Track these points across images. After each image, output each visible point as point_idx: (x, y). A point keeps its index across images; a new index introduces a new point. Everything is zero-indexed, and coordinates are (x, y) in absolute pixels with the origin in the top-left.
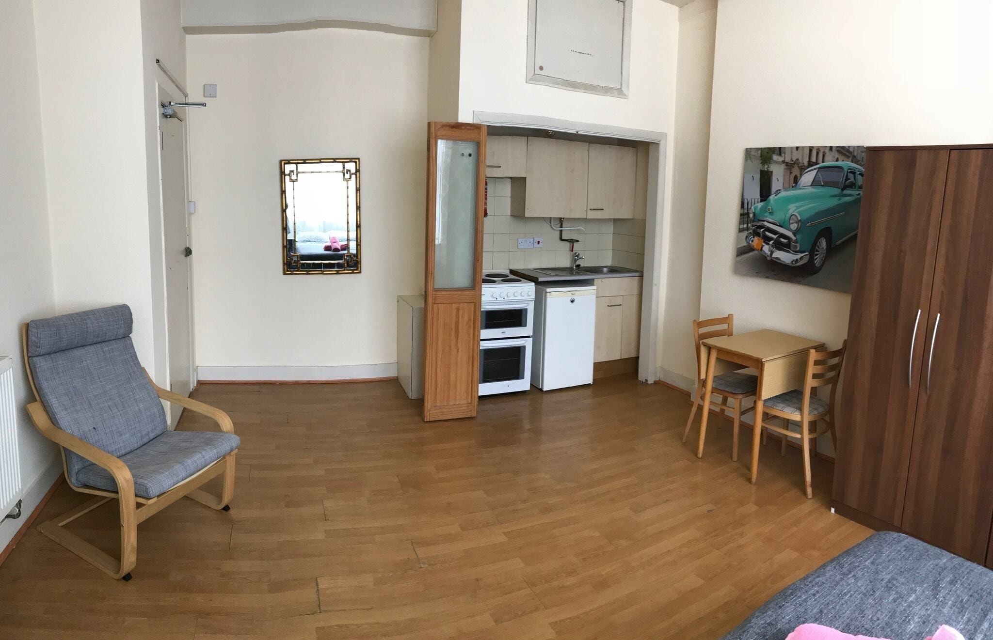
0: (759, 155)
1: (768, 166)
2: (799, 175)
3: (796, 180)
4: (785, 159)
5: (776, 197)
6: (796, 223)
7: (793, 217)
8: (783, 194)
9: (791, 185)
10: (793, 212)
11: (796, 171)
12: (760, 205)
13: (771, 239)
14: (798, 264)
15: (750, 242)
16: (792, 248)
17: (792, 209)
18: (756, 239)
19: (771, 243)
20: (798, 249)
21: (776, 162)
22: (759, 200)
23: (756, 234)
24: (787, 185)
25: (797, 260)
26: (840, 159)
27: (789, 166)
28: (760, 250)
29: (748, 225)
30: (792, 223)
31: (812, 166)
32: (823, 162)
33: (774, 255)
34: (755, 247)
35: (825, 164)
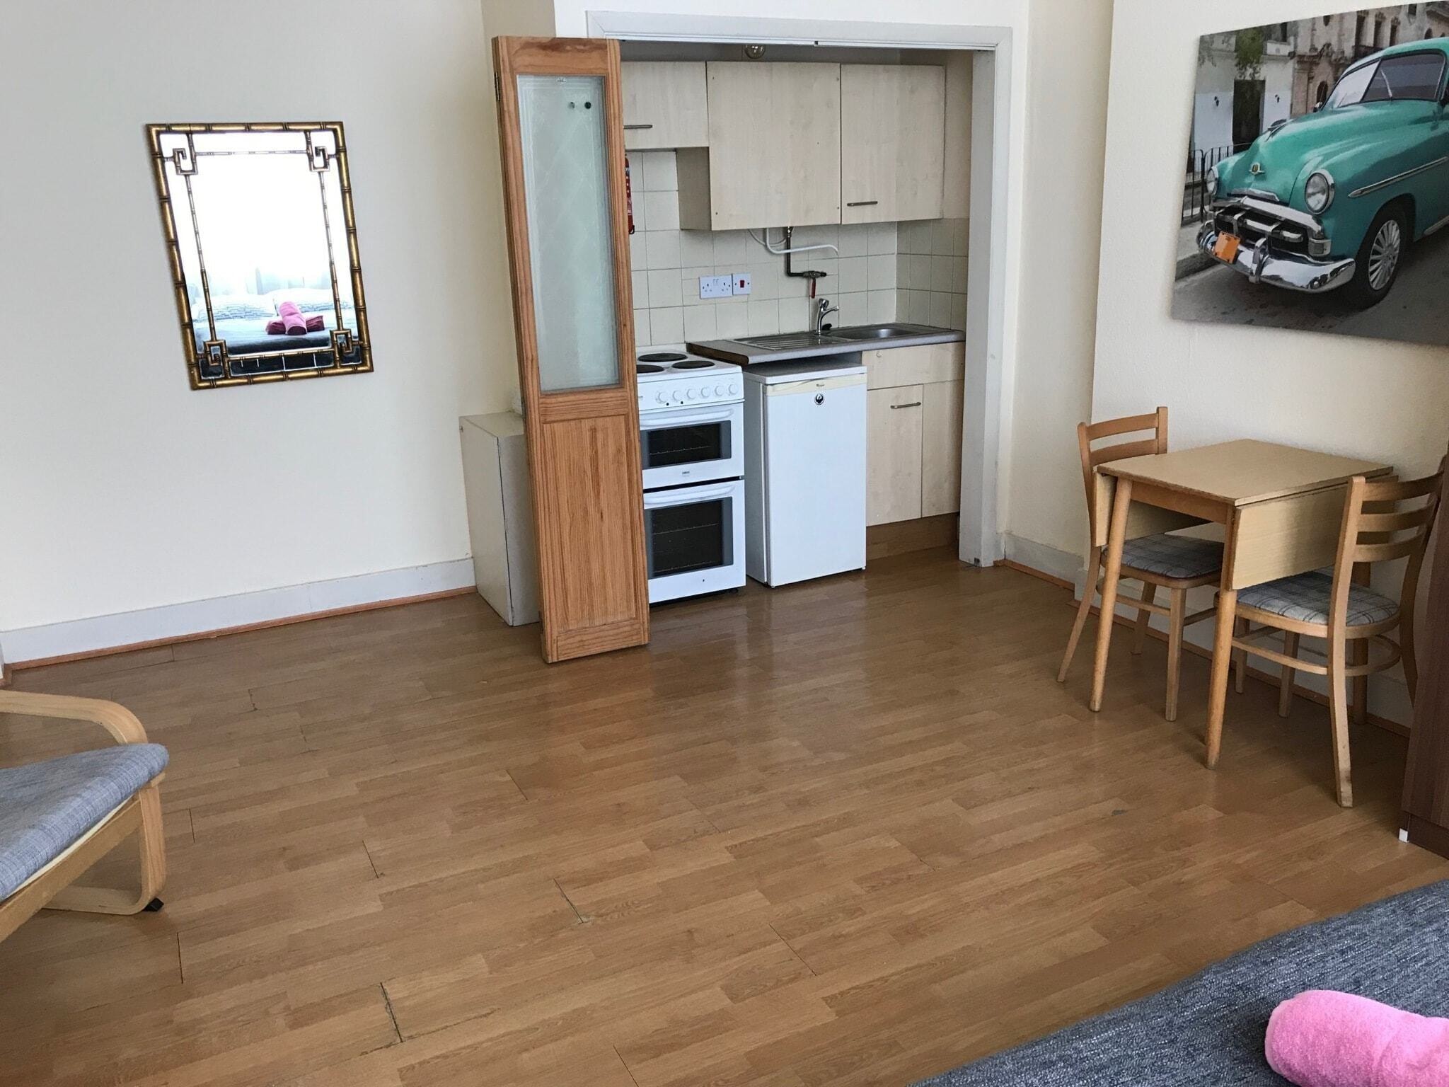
0: (1233, 48)
1: (1255, 69)
2: (1330, 82)
3: (1323, 93)
4: (1296, 47)
5: (1272, 139)
6: (1323, 192)
7: (1316, 179)
8: (1292, 129)
9: (1311, 106)
10: (1316, 167)
11: (1323, 73)
12: (1233, 160)
13: (1259, 234)
14: (1326, 288)
15: (1209, 246)
16: (1312, 251)
17: (1313, 161)
18: (1223, 237)
19: (1260, 243)
20: (1327, 252)
21: (1276, 59)
22: (1231, 149)
23: (1222, 226)
24: (1300, 108)
25: (1324, 277)
26: (1434, 32)
27: (1307, 63)
28: (1231, 261)
29: (1202, 208)
30: (1314, 194)
31: (1365, 55)
32: (1392, 43)
33: (1267, 271)
34: (1220, 256)
35: (1398, 48)
